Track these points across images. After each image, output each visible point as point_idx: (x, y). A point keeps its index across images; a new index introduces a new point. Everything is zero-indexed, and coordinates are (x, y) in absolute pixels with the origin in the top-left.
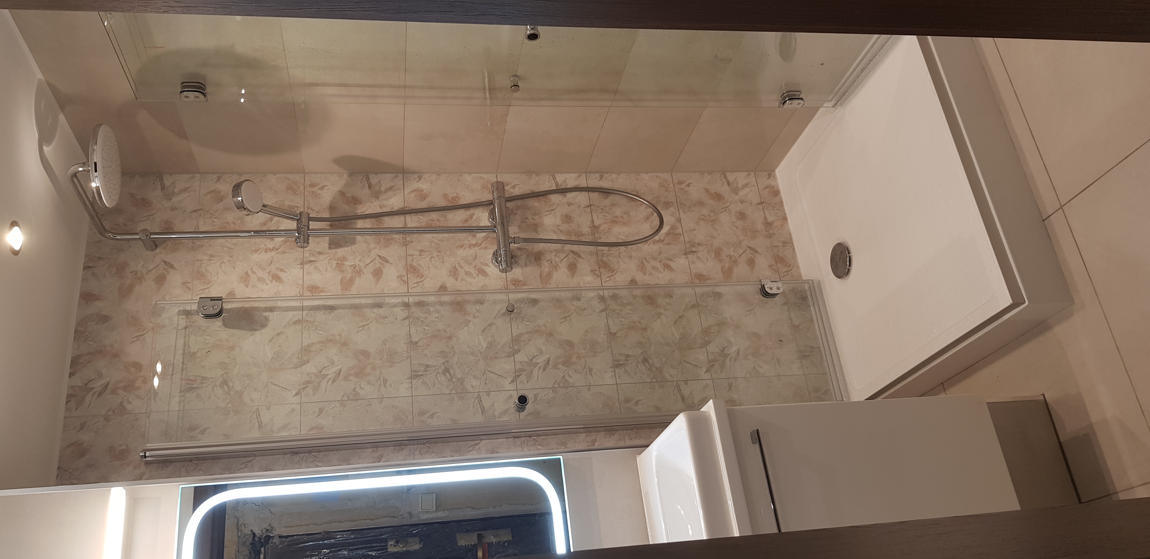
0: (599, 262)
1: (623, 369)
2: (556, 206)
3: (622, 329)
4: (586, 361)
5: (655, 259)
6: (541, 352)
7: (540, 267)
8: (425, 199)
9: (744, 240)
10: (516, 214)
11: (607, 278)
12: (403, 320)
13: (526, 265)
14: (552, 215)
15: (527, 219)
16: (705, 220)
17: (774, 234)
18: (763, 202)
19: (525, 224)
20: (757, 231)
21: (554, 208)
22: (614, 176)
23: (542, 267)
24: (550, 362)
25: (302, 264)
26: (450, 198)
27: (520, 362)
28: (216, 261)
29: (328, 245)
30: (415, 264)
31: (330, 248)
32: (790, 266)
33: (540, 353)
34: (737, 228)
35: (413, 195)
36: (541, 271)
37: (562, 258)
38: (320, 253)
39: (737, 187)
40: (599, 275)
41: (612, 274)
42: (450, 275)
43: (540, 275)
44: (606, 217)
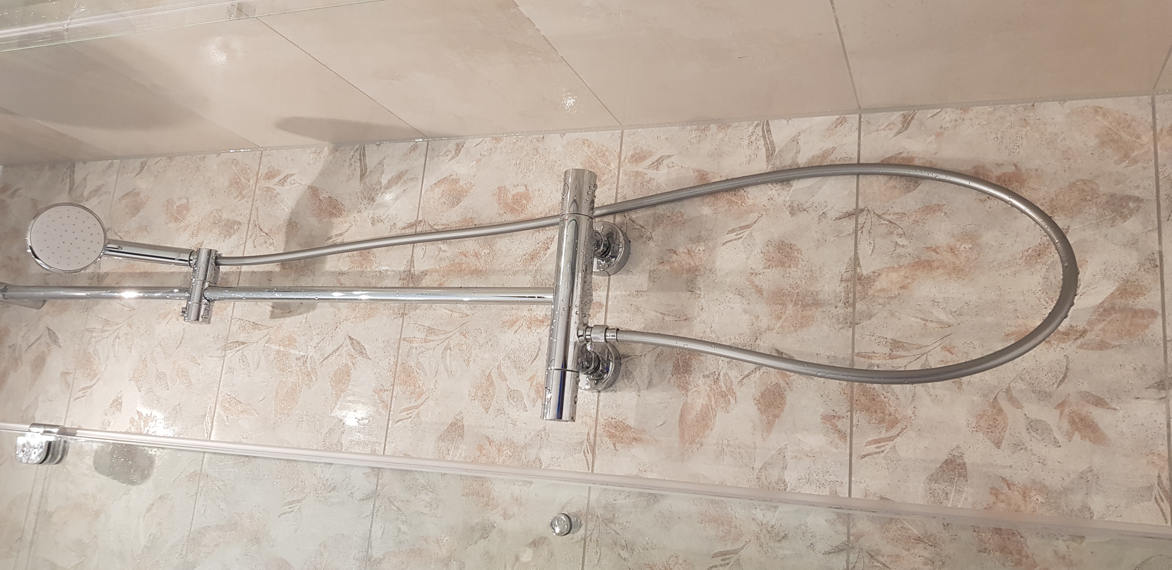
2: (756, 214)
5: (1043, 396)
7: (683, 392)
10: (650, 238)
11: (869, 443)
13: (650, 385)
15: (675, 252)
19: (667, 267)
21: (750, 221)
22: (948, 116)
23: (689, 393)
26: (510, 196)
36: (685, 404)
40: (849, 431)
41: (889, 435)
43: (682, 416)
44: (899, 250)
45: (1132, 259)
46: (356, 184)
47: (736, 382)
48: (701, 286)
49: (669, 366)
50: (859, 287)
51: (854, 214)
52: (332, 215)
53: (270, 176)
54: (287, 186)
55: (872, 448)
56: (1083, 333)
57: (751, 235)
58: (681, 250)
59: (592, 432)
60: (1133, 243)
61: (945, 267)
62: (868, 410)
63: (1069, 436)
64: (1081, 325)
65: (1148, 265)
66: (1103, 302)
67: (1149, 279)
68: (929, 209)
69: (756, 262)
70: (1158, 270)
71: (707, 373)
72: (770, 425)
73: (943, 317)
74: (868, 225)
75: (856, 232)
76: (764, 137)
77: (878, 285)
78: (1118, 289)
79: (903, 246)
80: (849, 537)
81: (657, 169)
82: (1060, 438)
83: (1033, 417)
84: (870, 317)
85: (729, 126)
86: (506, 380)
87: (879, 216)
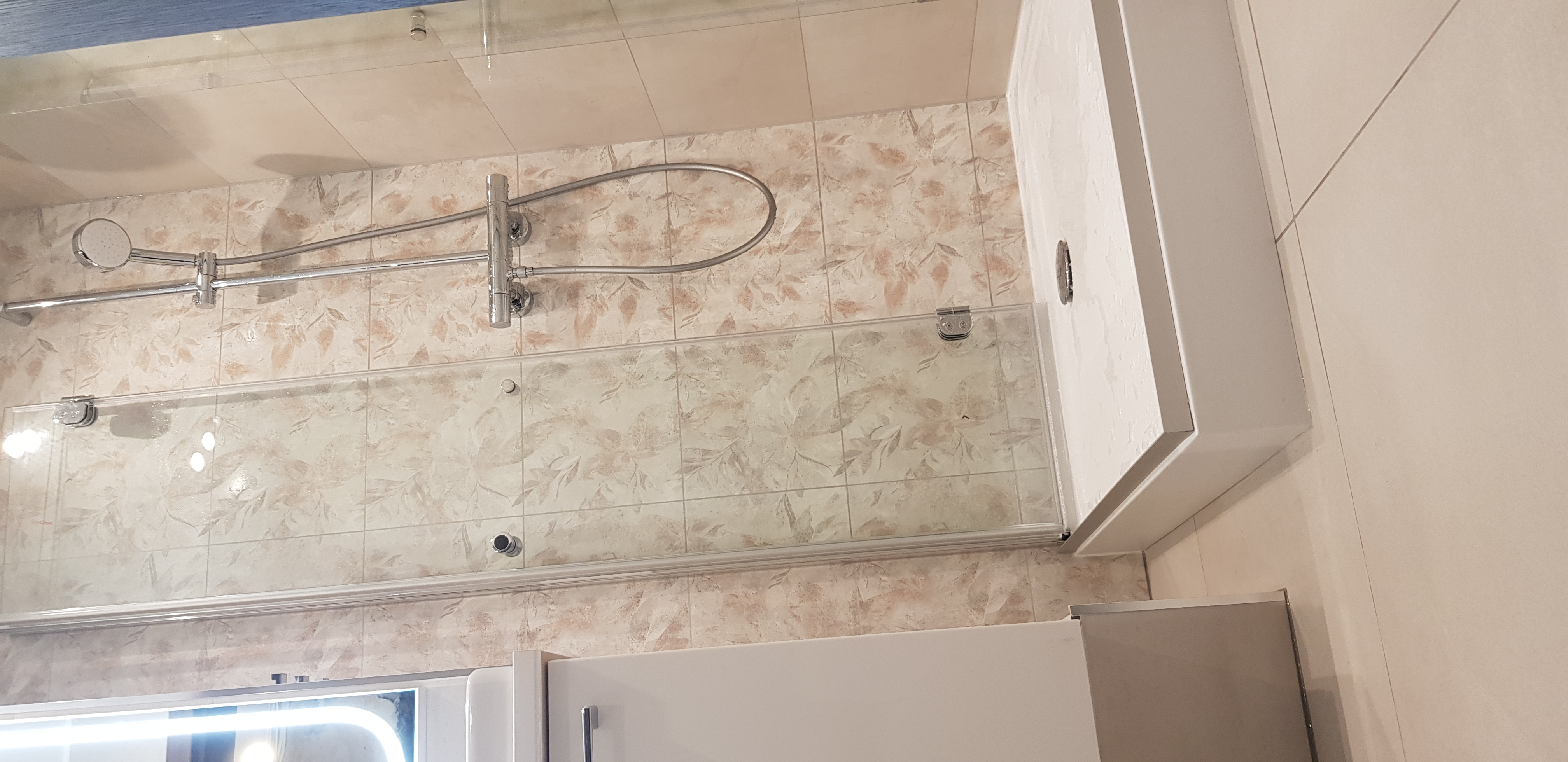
0: (673, 294)
1: (696, 475)
3: (700, 407)
4: (636, 465)
5: (770, 280)
6: (566, 453)
7: (576, 309)
8: (403, 209)
9: (932, 232)
10: (544, 221)
11: (684, 319)
12: (357, 410)
13: (554, 308)
14: (603, 218)
15: (562, 228)
16: (865, 202)
17: (990, 217)
18: (976, 159)
19: (557, 237)
20: (958, 214)
22: (712, 137)
23: (579, 309)
24: (579, 468)
25: (220, 330)
26: (442, 203)
27: (532, 470)
28: (105, 334)
29: (257, 297)
30: (382, 319)
31: (260, 302)
32: (1012, 274)
33: (564, 454)
34: (922, 211)
35: (385, 204)
36: (577, 315)
37: (612, 292)
38: (245, 311)
39: (931, 134)
40: (673, 315)
42: (434, 333)
43: (576, 322)
45: (808, 206)
46: (317, 204)
47: (607, 298)
48: (580, 246)
49: (565, 296)
50: (672, 237)
51: (667, 195)
52: (300, 227)
53: (240, 204)
54: (257, 210)
55: (686, 322)
56: (787, 246)
57: (607, 213)
58: (565, 226)
59: (519, 342)
60: (807, 199)
61: (717, 221)
62: (682, 302)
63: (783, 298)
64: (786, 242)
65: (815, 209)
66: (795, 230)
67: (816, 216)
68: (707, 190)
69: (612, 228)
70: (820, 211)
71: (589, 296)
72: (629, 319)
73: (717, 247)
74: (674, 201)
75: (668, 206)
76: (609, 154)
77: (682, 234)
78: (801, 223)
79: (694, 211)
80: (677, 369)
81: (544, 178)
82: (779, 300)
83: (765, 292)
84: (680, 251)
85: (587, 150)
86: (454, 319)
87: (680, 196)
